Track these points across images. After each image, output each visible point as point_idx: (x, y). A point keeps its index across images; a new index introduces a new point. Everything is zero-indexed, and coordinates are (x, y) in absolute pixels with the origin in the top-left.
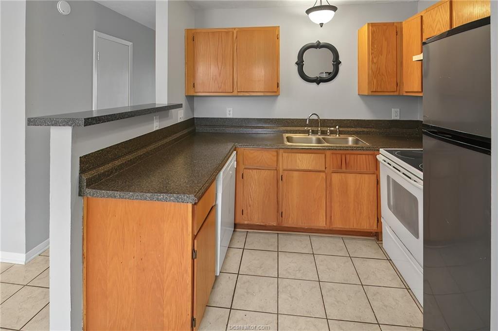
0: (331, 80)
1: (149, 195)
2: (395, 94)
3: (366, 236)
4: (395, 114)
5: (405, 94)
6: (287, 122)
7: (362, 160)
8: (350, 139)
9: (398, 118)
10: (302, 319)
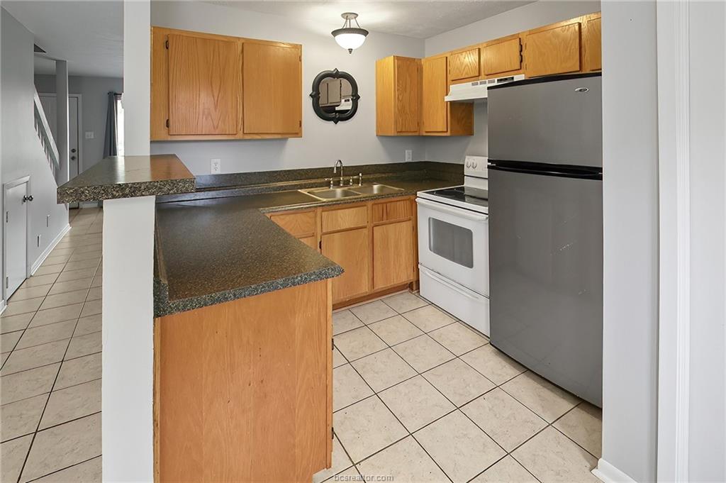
0: (350, 118)
1: (280, 281)
2: (417, 134)
3: (402, 290)
4: (408, 157)
5: (425, 134)
6: (299, 173)
7: (401, 207)
8: (376, 187)
9: (410, 160)
10: (401, 387)
